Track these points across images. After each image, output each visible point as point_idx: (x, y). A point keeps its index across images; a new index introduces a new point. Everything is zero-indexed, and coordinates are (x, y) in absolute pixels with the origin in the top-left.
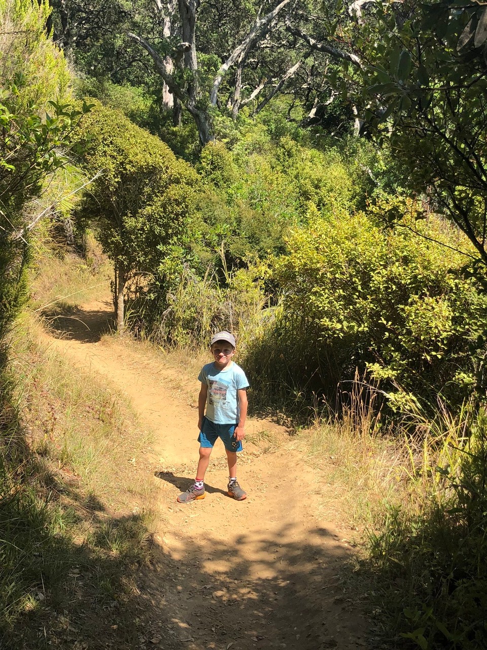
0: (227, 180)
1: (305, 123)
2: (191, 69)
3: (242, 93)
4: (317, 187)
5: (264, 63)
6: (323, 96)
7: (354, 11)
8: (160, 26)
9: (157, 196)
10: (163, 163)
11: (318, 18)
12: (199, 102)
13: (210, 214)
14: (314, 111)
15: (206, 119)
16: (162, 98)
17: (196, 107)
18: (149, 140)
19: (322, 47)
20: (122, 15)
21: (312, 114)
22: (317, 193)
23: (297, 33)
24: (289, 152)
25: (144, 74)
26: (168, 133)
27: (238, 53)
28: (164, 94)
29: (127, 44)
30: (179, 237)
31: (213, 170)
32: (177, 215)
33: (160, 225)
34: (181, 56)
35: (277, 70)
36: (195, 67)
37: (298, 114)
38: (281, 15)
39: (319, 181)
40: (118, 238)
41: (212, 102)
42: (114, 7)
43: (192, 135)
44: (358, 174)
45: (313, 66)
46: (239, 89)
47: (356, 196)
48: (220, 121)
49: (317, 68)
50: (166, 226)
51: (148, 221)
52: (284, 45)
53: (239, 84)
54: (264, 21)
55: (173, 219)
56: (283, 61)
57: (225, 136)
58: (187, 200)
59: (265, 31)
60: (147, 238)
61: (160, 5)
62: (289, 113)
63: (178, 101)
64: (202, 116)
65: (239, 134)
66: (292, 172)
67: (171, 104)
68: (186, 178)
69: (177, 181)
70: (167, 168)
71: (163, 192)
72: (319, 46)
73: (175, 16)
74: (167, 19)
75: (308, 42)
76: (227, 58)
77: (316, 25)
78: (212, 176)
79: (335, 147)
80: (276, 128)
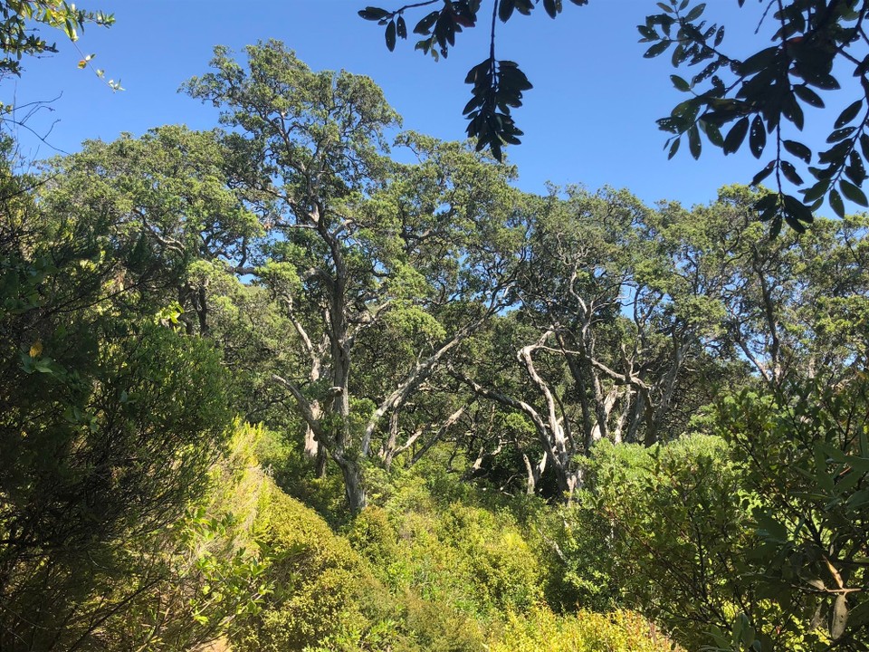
0: (385, 554)
1: (470, 476)
2: (341, 415)
3: (397, 440)
4: (495, 566)
5: (421, 405)
6: (490, 445)
7: (523, 357)
8: (306, 365)
9: (308, 584)
10: (319, 543)
11: (483, 362)
12: (348, 451)
13: (368, 603)
14: (479, 461)
15: (355, 470)
16: (305, 444)
17: (345, 457)
18: (303, 516)
19: (489, 393)
20: (264, 352)
21: (477, 464)
22: (495, 574)
23: (460, 378)
24: (460, 521)
25: (283, 414)
26: (309, 486)
27: (394, 398)
28: (307, 441)
29: (268, 383)
30: (331, 636)
31: (369, 541)
32: (331, 608)
33: (308, 622)
34: (330, 400)
35: (436, 414)
36: (346, 412)
37: (460, 464)
38: (443, 358)
39: (498, 558)
40: (254, 637)
41: (363, 450)
42: (257, 345)
43: (337, 489)
44: (543, 550)
45: (477, 412)
46: (394, 437)
47: (543, 578)
48: (371, 471)
49: (481, 414)
50: (315, 622)
51: (295, 616)
52: (445, 388)
53: (395, 430)
54: (424, 365)
55: (325, 613)
56: (443, 405)
57: (376, 491)
58: (343, 589)
59: (424, 374)
60: (291, 637)
61: (310, 345)
62: (450, 463)
63: (324, 448)
64: (351, 467)
65: (393, 488)
66: (465, 546)
67: (314, 451)
68: (344, 561)
69: (333, 565)
70: (323, 548)
71: (315, 578)
72: (485, 392)
73: (326, 357)
74: (317, 361)
75: (473, 387)
76: (381, 401)
77: (481, 370)
78: (368, 549)
79: (507, 507)
80: (436, 481)
